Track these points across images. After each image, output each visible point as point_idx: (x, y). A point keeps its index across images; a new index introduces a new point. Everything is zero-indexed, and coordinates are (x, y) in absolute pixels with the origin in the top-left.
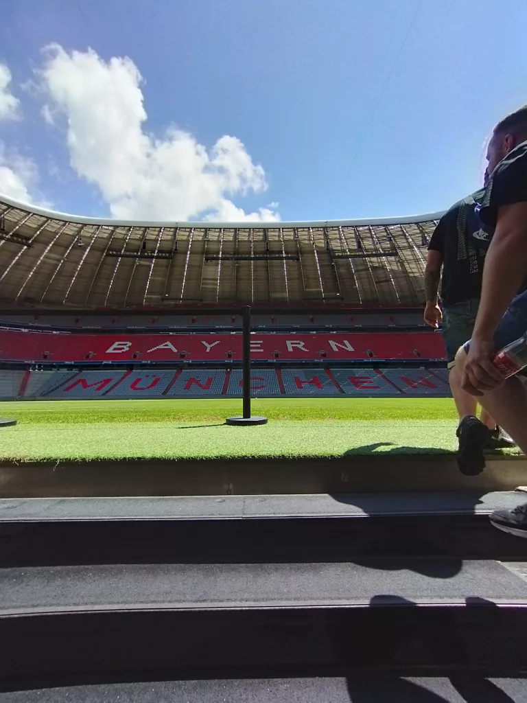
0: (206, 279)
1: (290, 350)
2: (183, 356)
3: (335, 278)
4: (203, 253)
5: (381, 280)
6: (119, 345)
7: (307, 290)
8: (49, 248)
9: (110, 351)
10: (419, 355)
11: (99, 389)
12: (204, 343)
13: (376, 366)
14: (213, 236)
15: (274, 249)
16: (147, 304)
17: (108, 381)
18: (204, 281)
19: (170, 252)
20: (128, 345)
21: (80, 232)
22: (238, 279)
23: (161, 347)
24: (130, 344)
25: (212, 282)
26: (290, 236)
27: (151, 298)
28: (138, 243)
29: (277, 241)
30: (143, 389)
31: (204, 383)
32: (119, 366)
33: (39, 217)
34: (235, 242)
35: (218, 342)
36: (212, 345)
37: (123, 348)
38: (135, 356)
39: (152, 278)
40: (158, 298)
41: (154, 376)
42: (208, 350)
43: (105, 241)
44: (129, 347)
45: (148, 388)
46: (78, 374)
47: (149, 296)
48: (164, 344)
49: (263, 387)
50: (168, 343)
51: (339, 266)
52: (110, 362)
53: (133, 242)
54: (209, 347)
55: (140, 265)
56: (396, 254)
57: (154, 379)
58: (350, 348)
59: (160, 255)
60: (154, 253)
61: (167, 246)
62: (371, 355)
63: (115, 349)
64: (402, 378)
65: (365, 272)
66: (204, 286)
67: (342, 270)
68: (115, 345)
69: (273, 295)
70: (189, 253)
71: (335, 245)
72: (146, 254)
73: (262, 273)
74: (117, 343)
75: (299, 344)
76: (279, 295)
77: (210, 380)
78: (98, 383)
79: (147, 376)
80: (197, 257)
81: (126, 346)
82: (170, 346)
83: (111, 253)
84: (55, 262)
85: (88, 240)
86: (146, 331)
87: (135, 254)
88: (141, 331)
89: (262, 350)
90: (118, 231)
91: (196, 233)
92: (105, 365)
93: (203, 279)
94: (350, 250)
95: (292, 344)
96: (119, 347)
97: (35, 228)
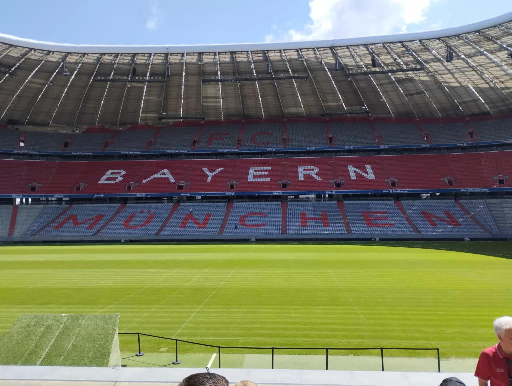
0: (207, 97)
1: (301, 178)
2: (181, 188)
3: (356, 91)
4: (199, 74)
5: (411, 92)
6: (112, 173)
7: (326, 104)
8: (33, 74)
9: (103, 181)
10: (451, 183)
11: (91, 227)
12: (206, 170)
13: (398, 197)
14: (208, 59)
15: (279, 68)
16: (144, 122)
17: (100, 217)
18: (205, 100)
19: (163, 74)
20: (122, 174)
21: (65, 59)
22: (243, 97)
23: (158, 175)
24: (124, 172)
25: (214, 99)
26: (293, 55)
27: (146, 117)
28: (128, 67)
29: (280, 61)
30: (136, 227)
31: (201, 221)
32: (112, 200)
33: (22, 48)
34: (234, 63)
35: (221, 169)
36: (215, 173)
37: (117, 178)
38: (129, 188)
39: (147, 98)
40: (155, 117)
41: (149, 211)
42: (209, 180)
43: (91, 66)
44: (123, 176)
45: (142, 226)
46: (69, 208)
47: (144, 115)
48: (161, 172)
49: (264, 225)
50: (166, 171)
51: (357, 81)
52: (103, 196)
53: (121, 66)
54: (211, 175)
55: (132, 87)
56: (423, 68)
57: (149, 214)
58: (371, 176)
59: (153, 78)
60: (146, 76)
61: (160, 69)
62: (394, 184)
63: (108, 179)
64: (424, 213)
65: (390, 85)
66: (205, 104)
67: (362, 84)
68: (109, 174)
69: (286, 110)
70: (184, 74)
71: (349, 61)
72: (137, 78)
73: (269, 90)
74: (110, 171)
75: (313, 170)
76: (293, 110)
77: (208, 216)
78: (90, 220)
79: (142, 211)
80: (195, 78)
81: (120, 175)
82: (168, 174)
83: (99, 77)
84: (38, 86)
85: (74, 66)
86: (142, 156)
87: (126, 78)
88: (136, 156)
89: (269, 179)
90: (104, 57)
91: (189, 57)
92: (98, 199)
93: (204, 97)
94: (367, 66)
95: (305, 170)
96: (113, 176)
97: (18, 57)
